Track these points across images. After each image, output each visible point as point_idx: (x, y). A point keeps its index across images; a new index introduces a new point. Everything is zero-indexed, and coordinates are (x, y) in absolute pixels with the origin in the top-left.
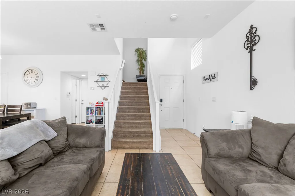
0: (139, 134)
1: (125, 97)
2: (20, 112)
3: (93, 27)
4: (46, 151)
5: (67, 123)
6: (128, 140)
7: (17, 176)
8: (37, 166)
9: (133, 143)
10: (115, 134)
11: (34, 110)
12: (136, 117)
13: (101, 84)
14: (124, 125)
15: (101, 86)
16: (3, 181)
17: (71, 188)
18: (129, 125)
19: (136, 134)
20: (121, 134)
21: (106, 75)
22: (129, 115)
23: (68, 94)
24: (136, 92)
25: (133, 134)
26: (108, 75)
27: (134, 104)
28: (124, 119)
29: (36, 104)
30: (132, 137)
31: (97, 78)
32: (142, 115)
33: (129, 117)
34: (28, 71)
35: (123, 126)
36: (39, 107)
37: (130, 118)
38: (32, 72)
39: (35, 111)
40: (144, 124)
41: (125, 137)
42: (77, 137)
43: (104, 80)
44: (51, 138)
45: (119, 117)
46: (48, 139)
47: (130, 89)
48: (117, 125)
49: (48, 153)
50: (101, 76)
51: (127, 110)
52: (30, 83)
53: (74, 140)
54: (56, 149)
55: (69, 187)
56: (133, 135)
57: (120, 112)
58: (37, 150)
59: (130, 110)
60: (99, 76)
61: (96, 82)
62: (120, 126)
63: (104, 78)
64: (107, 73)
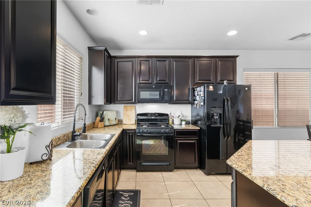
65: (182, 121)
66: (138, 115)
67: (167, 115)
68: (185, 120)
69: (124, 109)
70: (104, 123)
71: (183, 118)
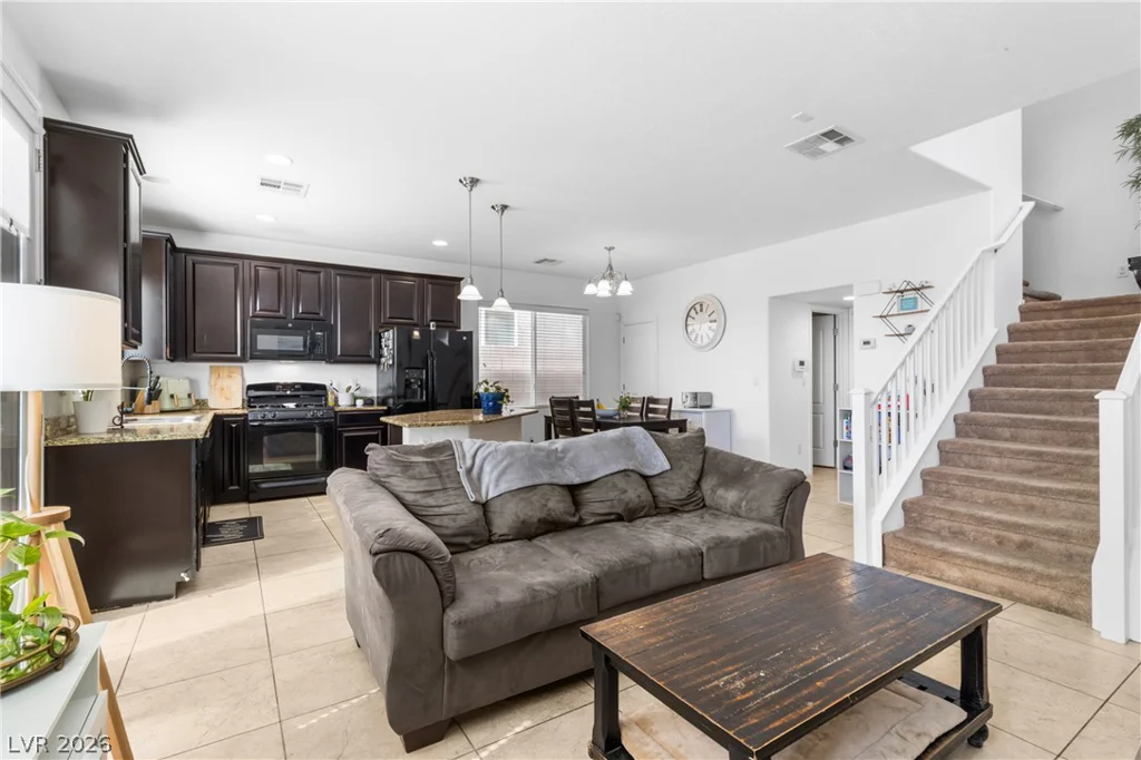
0: (1030, 539)
1: (1012, 373)
2: (669, 416)
3: (809, 148)
4: (635, 493)
5: (707, 444)
6: (959, 550)
7: (575, 519)
8: (613, 517)
9: (981, 566)
10: (914, 515)
11: (700, 413)
12: (1044, 465)
13: (901, 324)
14: (966, 489)
15: (902, 332)
16: (549, 515)
17: (630, 563)
18: (993, 494)
19: (1016, 537)
20: (937, 522)
21: (923, 287)
22: (1000, 453)
23: (798, 368)
24: (1088, 349)
25: (995, 532)
26: (929, 287)
27: (1059, 405)
28: (980, 468)
29: (710, 396)
30: (993, 542)
31: (883, 303)
32: (1077, 457)
33: (1006, 461)
34: (693, 307)
35: (959, 491)
36: (718, 404)
37: (1008, 466)
38: (701, 310)
39: (704, 415)
40: (1073, 498)
41: (957, 535)
42: (720, 485)
43: (915, 307)
44: (655, 472)
45: (951, 455)
46: (649, 472)
47: (1061, 333)
48: (933, 486)
49: (637, 500)
50: (902, 292)
51: (1007, 432)
52: (699, 342)
53: (713, 491)
54: (663, 499)
55: (625, 559)
56: (997, 537)
57: (967, 435)
58: (615, 486)
59: (1019, 431)
60: (891, 295)
61: (881, 317)
62: (947, 492)
63: (915, 299)
64: (925, 279)
65: (355, 398)
66: (250, 387)
67: (323, 387)
68: (361, 398)
69: (211, 373)
70: (160, 404)
71: (358, 393)
